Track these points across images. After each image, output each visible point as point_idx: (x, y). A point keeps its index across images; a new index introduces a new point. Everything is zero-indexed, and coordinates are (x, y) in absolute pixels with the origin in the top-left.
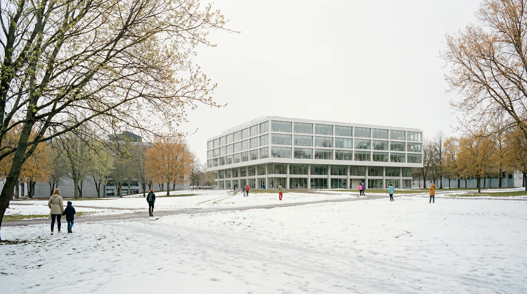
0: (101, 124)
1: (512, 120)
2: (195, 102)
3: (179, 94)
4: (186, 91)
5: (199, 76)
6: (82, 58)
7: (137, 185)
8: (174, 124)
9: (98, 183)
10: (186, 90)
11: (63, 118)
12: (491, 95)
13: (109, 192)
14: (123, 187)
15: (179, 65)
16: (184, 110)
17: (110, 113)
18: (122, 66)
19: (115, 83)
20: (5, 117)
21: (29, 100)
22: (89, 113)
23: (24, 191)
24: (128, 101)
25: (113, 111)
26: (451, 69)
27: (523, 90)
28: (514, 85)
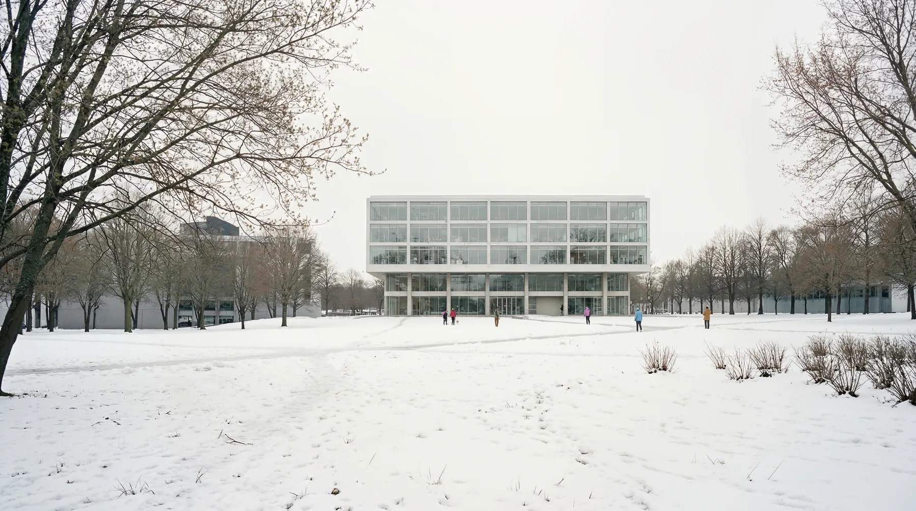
0: (171, 205)
1: (889, 196)
2: (330, 166)
3: (304, 153)
4: (316, 148)
5: (338, 122)
6: (139, 92)
7: (232, 309)
8: (293, 205)
9: (165, 304)
10: (317, 145)
11: (106, 195)
12: (852, 153)
13: (182, 320)
14: (206, 313)
15: (302, 103)
16: (310, 180)
17: (185, 186)
18: (207, 105)
19: (195, 135)
20: (9, 193)
21: (49, 164)
22: (151, 187)
23: (40, 319)
24: (216, 166)
25: (191, 183)
26: (783, 109)
27: (909, 146)
28: (892, 136)
